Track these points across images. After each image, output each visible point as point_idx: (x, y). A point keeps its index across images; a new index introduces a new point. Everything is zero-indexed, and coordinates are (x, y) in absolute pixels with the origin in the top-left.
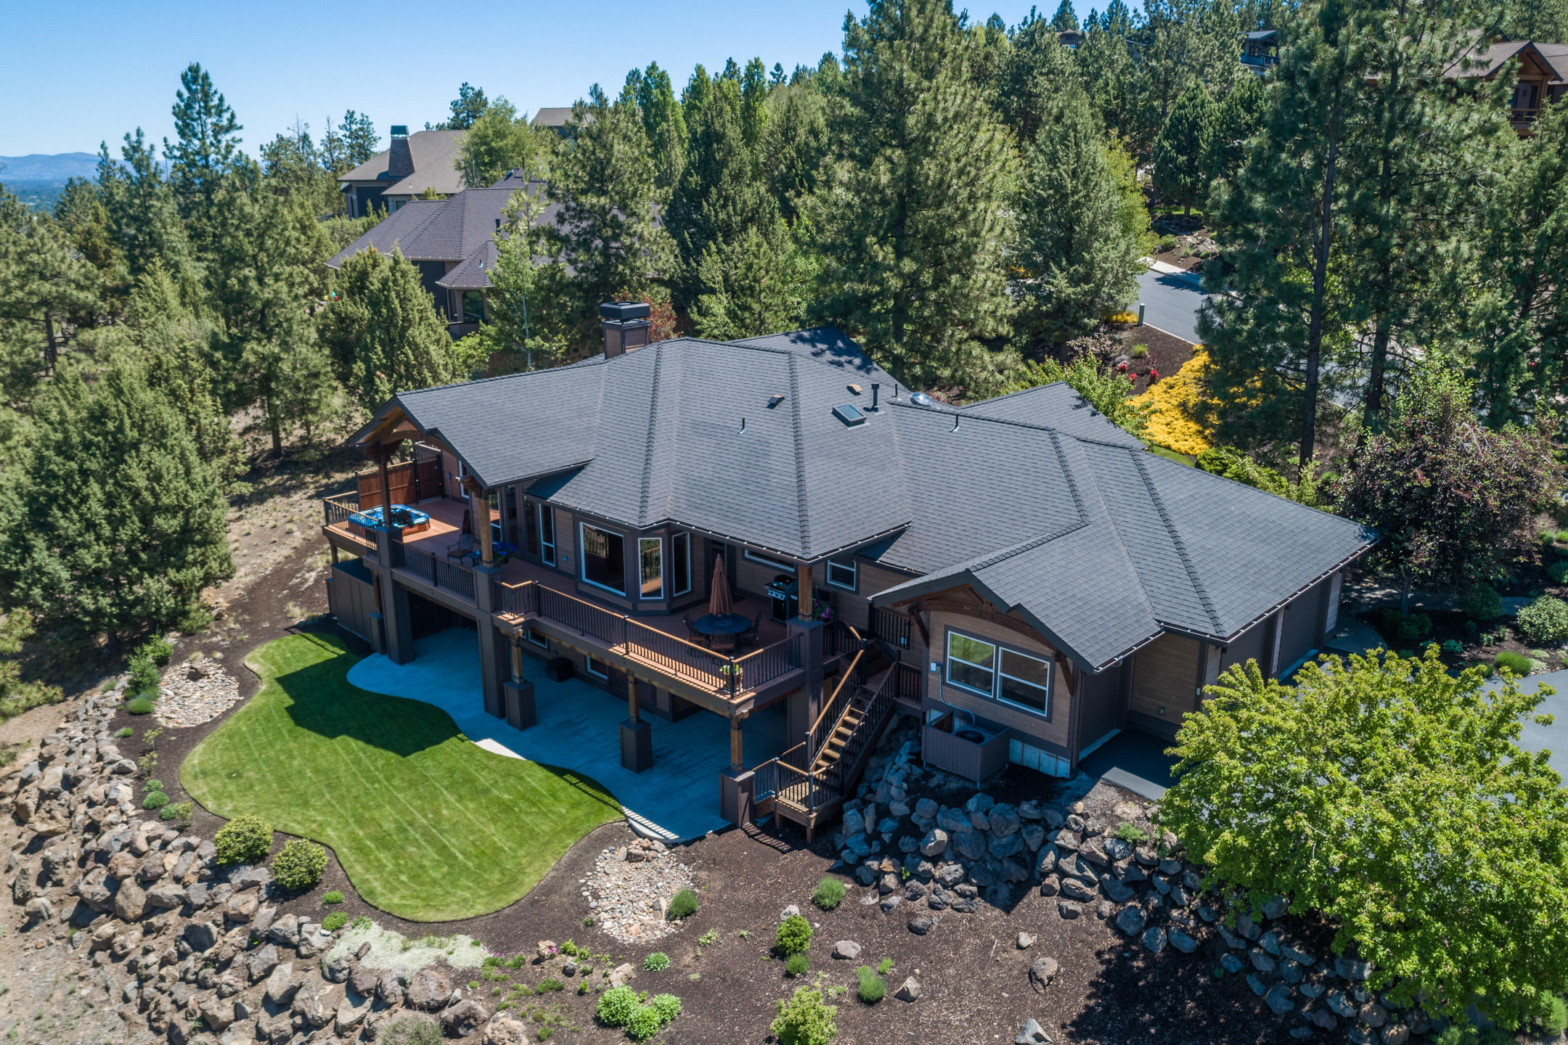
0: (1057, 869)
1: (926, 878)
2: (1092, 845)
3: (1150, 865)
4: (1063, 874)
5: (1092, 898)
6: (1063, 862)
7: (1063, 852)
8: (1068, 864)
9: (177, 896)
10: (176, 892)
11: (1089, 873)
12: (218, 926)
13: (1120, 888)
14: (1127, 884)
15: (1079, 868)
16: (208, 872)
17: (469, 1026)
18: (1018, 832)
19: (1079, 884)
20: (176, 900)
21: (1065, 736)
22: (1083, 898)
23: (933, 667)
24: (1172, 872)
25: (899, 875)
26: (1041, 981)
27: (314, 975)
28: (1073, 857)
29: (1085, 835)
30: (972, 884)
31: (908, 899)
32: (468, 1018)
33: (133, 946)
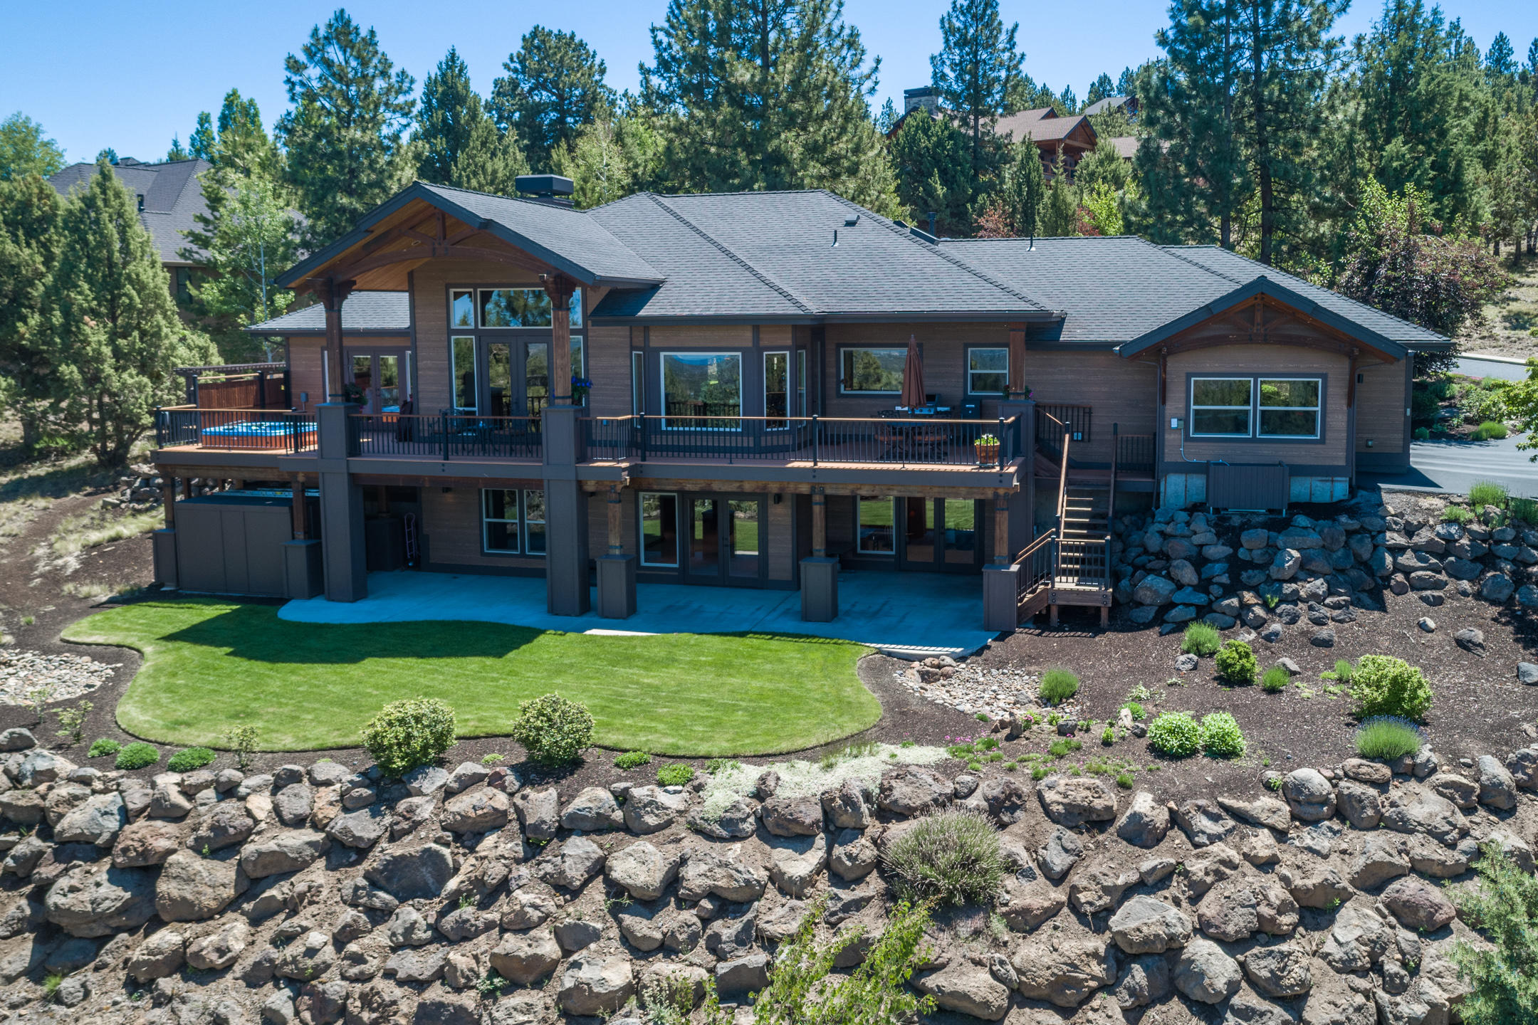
0: (1397, 568)
1: (1294, 599)
2: (1423, 536)
3: (1487, 537)
4: (1407, 571)
5: (1446, 584)
6: (1401, 560)
7: (1397, 550)
8: (1408, 559)
9: (310, 844)
10: (307, 839)
11: (1433, 561)
12: (447, 845)
13: (1469, 565)
14: (1475, 560)
15: (1420, 559)
16: (366, 792)
17: (1013, 808)
18: (1347, 543)
19: (1429, 573)
20: (309, 851)
21: (1343, 454)
22: (1439, 585)
23: (1174, 423)
24: (1510, 538)
25: (1265, 605)
26: (1480, 645)
27: (691, 843)
28: (1409, 553)
29: (1410, 531)
30: (1340, 595)
31: (1287, 623)
32: (1008, 797)
33: (241, 946)
